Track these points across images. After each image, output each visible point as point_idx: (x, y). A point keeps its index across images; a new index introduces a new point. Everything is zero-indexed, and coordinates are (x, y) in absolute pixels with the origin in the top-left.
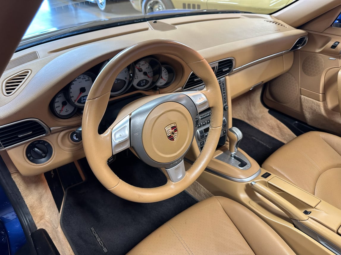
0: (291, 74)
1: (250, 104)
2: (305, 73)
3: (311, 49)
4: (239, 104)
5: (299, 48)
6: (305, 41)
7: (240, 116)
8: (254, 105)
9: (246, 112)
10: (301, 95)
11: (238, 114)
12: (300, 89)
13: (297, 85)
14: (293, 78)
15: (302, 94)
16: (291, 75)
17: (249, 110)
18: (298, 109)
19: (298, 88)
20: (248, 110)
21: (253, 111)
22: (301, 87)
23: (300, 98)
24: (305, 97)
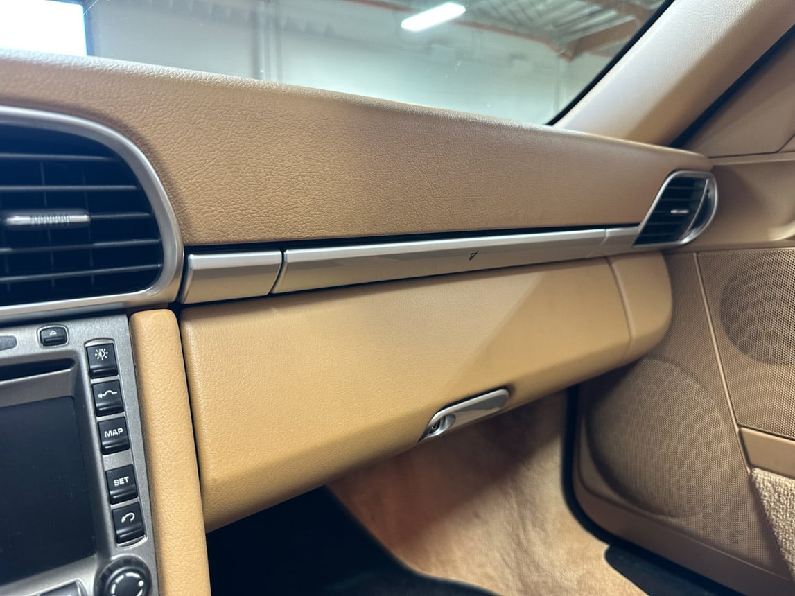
0: (676, 364)
1: (522, 519)
2: (745, 349)
3: (744, 234)
4: (477, 516)
5: (686, 240)
6: (708, 203)
7: (488, 577)
8: (540, 525)
9: (512, 555)
10: (752, 466)
11: (481, 566)
12: (740, 432)
13: (717, 413)
14: (689, 380)
15: (753, 461)
16: (676, 370)
17: (521, 547)
18: (751, 545)
19: (723, 426)
20: (519, 544)
21: (539, 550)
22: (740, 426)
23: (751, 483)
24: (775, 478)
